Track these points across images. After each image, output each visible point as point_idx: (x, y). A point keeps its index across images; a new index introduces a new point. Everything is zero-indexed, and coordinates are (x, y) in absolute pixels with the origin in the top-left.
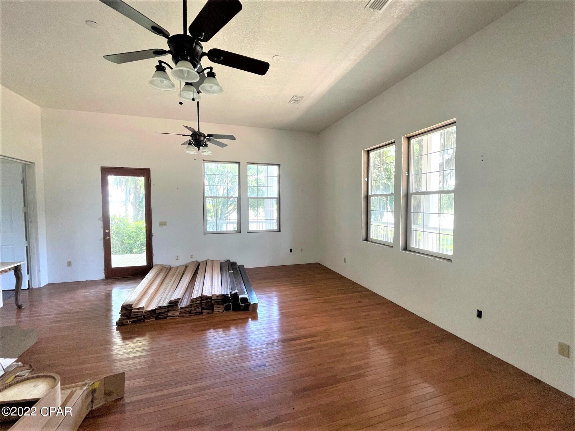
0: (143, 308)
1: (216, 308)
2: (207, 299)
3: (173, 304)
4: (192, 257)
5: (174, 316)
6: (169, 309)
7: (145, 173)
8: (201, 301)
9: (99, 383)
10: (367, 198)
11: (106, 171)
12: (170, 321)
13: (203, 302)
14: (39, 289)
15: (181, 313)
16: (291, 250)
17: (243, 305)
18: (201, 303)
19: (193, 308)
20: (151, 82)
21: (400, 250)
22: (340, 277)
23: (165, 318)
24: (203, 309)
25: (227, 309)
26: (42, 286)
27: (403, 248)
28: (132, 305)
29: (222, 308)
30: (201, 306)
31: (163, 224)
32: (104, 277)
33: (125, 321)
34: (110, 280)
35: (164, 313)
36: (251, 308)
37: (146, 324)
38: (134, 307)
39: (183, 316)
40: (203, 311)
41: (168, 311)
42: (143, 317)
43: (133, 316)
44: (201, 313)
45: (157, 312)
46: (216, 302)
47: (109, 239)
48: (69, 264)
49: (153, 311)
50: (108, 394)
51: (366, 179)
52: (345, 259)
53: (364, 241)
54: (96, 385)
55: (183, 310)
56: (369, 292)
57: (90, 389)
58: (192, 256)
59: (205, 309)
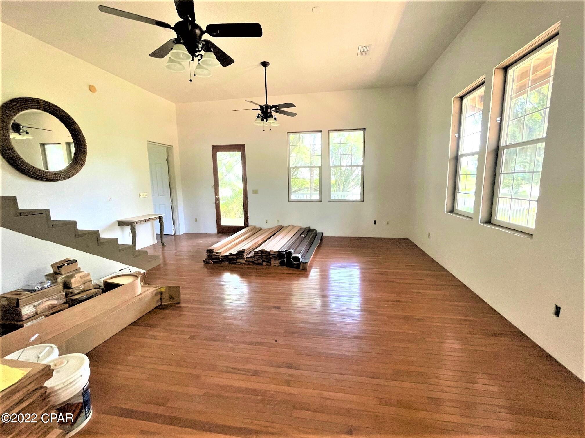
0: (220, 253)
1: (272, 262)
2: (266, 253)
3: (241, 253)
4: (278, 222)
5: (242, 263)
6: (238, 257)
7: (241, 148)
8: (261, 254)
9: (164, 288)
10: (456, 159)
11: (216, 149)
12: (238, 266)
13: (263, 255)
14: (180, 235)
15: (246, 261)
16: (375, 222)
17: (295, 263)
18: (261, 256)
19: (256, 259)
20: (168, 67)
21: (479, 223)
22: (423, 254)
23: (235, 264)
24: (263, 261)
25: (282, 264)
26: (181, 234)
27: (482, 221)
28: (213, 249)
29: (278, 262)
30: (262, 258)
31: (255, 192)
32: (217, 232)
33: (209, 260)
34: (220, 234)
35: (234, 259)
36: (301, 267)
37: (221, 265)
38: (215, 251)
39: (248, 265)
40: (264, 263)
41: (237, 258)
42: (220, 260)
43: (213, 258)
44: (262, 264)
45: (230, 257)
46: (273, 257)
47: (219, 203)
48: (196, 220)
49: (227, 256)
50: (171, 298)
51: (457, 135)
52: (429, 234)
53: (448, 212)
54: (163, 290)
55: (248, 259)
56: (446, 273)
57: (159, 290)
58: (278, 220)
59: (265, 262)
